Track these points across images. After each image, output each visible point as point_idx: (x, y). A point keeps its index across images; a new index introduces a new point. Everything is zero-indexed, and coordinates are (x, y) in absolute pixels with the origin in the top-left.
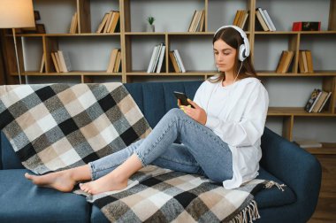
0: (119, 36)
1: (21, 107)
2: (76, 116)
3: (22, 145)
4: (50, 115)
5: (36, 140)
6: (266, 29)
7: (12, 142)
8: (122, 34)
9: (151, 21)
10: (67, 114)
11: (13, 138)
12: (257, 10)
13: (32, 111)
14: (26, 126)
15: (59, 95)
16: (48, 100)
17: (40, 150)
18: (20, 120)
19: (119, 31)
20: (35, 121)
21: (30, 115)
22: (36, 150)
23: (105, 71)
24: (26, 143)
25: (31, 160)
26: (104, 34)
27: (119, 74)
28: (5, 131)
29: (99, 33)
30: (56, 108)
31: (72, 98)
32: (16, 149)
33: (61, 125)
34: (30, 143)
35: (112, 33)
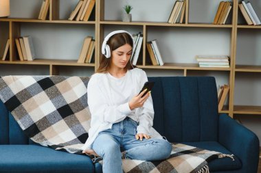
0: (94, 25)
1: (27, 94)
2: (71, 104)
3: (28, 125)
4: (50, 101)
5: (39, 121)
6: (250, 23)
7: (19, 122)
8: (97, 23)
9: (128, 10)
10: (64, 101)
11: (20, 119)
12: (240, 3)
13: (35, 98)
14: (31, 110)
15: (57, 85)
16: (48, 89)
17: (43, 130)
18: (25, 105)
19: (94, 20)
20: (38, 106)
21: (34, 101)
22: (40, 129)
23: (76, 61)
24: (31, 124)
25: (37, 136)
26: (77, 22)
27: (92, 65)
28: (13, 113)
29: (70, 21)
30: (55, 96)
31: (68, 88)
32: (23, 128)
33: (59, 110)
34: (35, 124)
35: (86, 21)
